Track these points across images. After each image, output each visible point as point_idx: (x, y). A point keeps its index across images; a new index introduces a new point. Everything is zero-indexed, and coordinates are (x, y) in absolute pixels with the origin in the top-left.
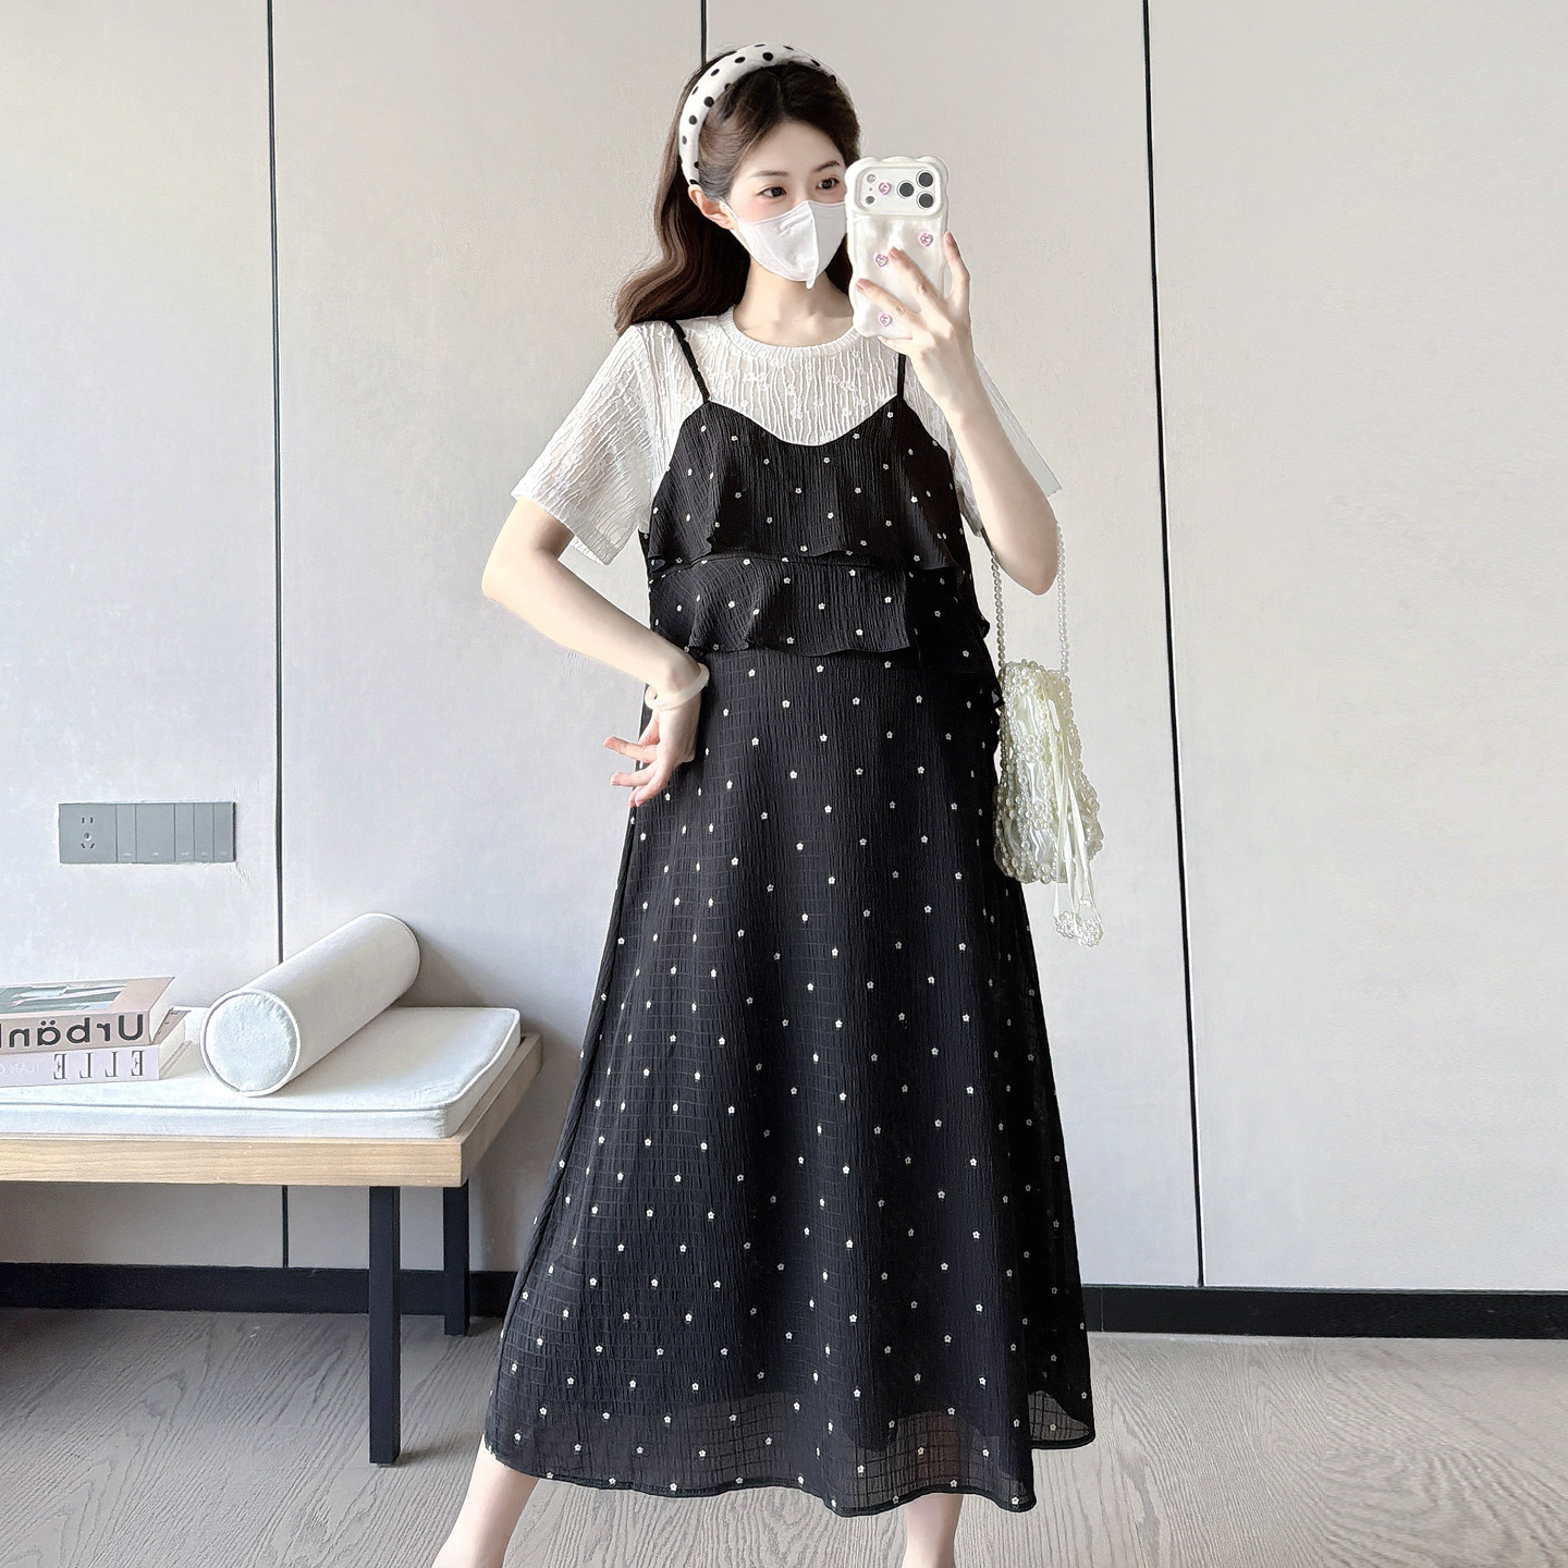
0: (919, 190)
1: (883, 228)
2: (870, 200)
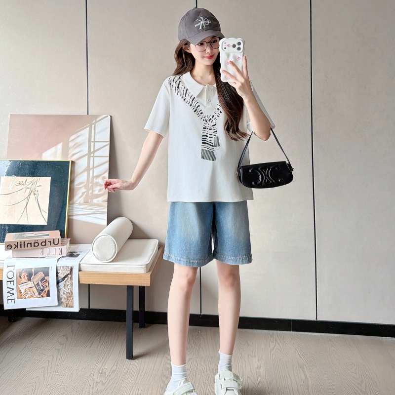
0: (237, 46)
1: (228, 56)
2: (225, 48)
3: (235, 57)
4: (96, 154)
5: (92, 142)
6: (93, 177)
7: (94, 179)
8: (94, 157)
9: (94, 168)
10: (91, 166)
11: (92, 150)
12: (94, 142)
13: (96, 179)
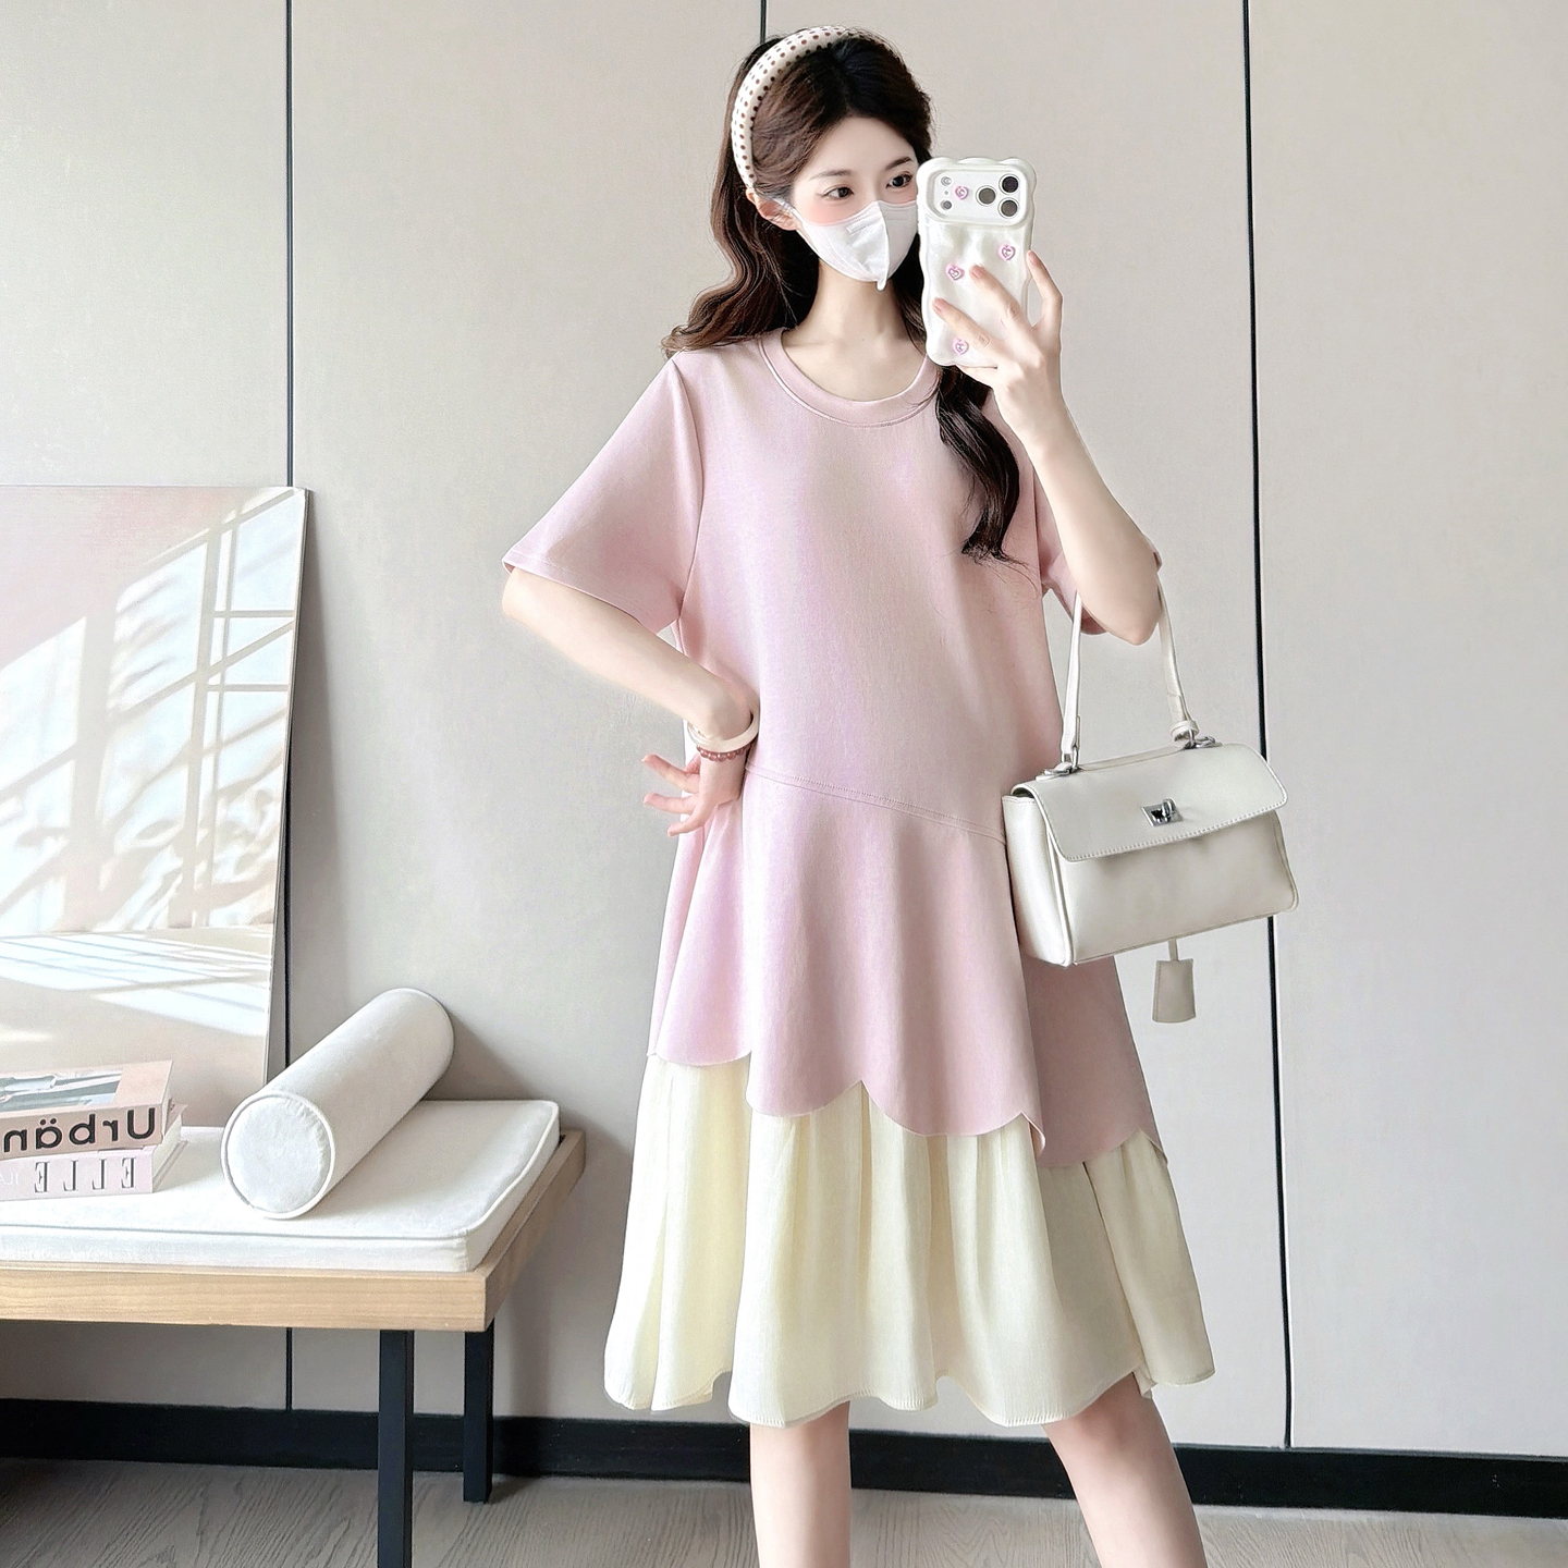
0: (1001, 197)
1: (960, 238)
2: (947, 205)
3: (989, 247)
4: (237, 674)
5: (220, 614)
6: (216, 793)
7: (221, 802)
8: (223, 688)
9: (220, 745)
10: (209, 737)
11: (216, 656)
12: (229, 614)
13: (229, 802)
